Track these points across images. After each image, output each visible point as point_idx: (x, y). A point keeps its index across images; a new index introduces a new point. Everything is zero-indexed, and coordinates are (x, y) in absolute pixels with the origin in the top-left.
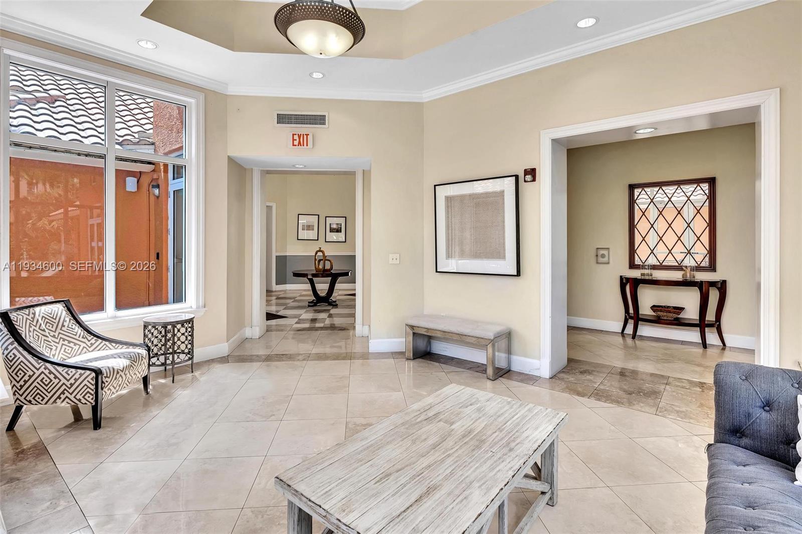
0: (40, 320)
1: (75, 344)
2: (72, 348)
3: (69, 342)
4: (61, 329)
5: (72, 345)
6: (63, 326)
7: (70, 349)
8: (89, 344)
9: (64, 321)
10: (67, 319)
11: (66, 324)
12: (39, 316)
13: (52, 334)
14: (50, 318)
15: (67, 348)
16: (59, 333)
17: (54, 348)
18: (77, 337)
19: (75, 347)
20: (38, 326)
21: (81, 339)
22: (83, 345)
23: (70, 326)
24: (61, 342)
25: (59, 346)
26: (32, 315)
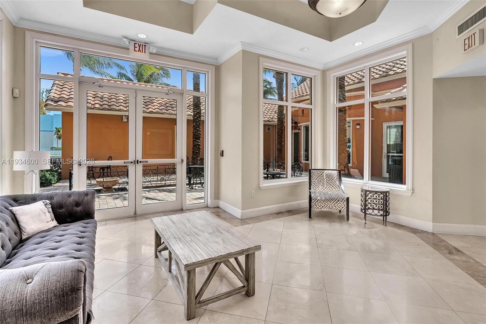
0: (324, 175)
1: (334, 188)
2: (333, 189)
3: (333, 186)
4: (331, 181)
5: (333, 188)
6: (333, 180)
7: (332, 189)
8: (339, 189)
9: (334, 178)
10: (336, 178)
11: (334, 179)
12: (325, 174)
13: (327, 181)
14: (329, 176)
15: (331, 189)
16: (330, 182)
17: (325, 186)
18: (336, 186)
19: (334, 189)
20: (323, 177)
21: (337, 187)
22: (337, 189)
23: (335, 181)
24: (330, 186)
25: (328, 187)
26: (322, 173)
